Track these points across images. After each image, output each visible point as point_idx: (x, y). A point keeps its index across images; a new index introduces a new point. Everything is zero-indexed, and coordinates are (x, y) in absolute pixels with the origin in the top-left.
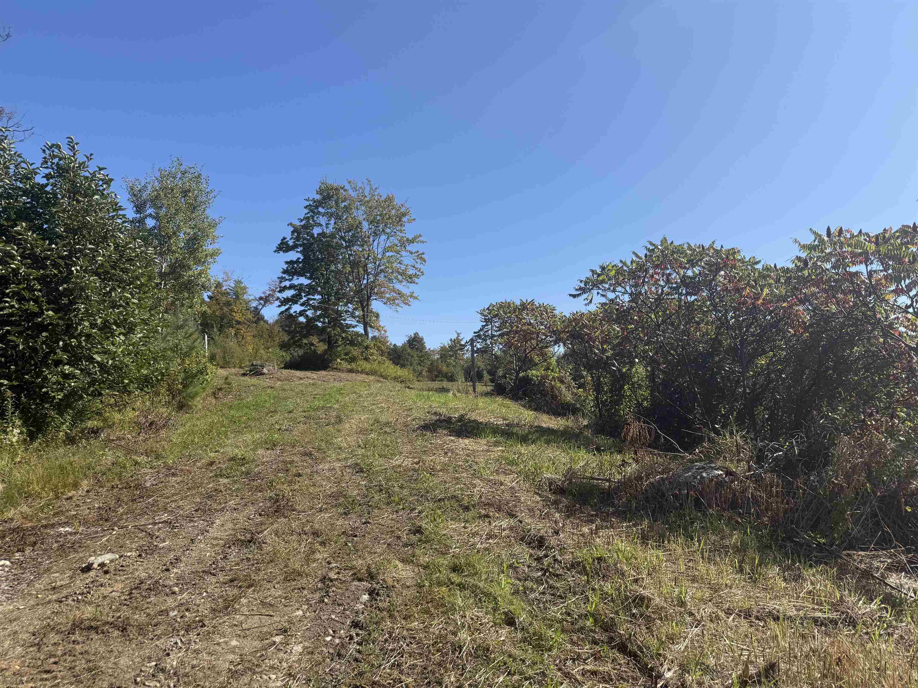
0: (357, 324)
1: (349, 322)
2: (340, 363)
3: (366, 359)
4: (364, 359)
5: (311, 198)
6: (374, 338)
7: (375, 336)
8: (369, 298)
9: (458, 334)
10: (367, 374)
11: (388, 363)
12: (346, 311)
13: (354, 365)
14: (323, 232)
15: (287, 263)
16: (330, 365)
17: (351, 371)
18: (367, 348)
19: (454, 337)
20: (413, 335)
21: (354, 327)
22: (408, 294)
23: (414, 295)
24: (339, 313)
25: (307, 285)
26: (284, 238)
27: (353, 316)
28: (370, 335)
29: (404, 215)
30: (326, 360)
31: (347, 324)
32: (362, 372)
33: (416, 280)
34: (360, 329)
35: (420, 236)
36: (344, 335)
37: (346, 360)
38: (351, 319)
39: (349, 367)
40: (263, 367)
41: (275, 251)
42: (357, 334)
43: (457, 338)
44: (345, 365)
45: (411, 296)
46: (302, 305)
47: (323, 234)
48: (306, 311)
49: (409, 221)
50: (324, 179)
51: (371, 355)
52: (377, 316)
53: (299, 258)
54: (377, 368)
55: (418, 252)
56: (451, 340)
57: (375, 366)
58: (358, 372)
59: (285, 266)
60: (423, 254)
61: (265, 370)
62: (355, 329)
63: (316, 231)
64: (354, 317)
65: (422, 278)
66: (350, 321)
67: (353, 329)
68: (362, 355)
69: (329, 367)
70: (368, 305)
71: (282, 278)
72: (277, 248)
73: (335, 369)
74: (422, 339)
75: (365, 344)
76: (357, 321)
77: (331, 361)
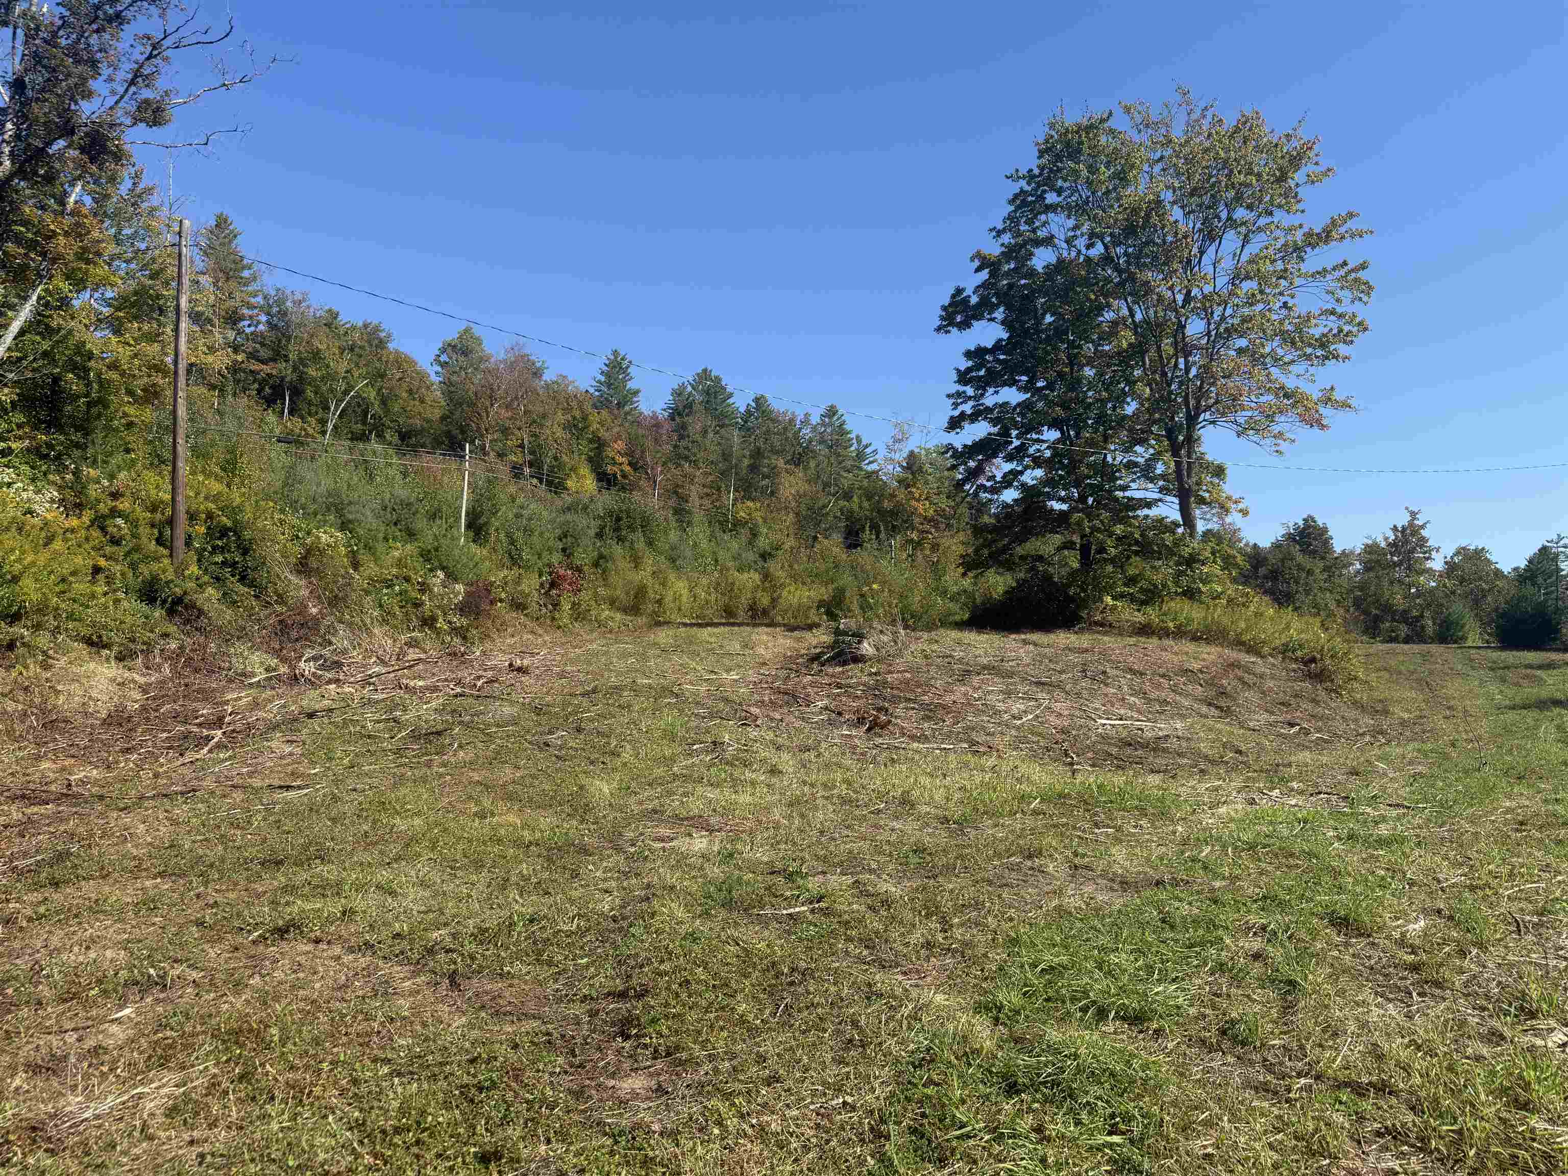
0: (1157, 496)
1: (1138, 495)
2: (1114, 608)
3: (1190, 594)
4: (1184, 593)
5: (1023, 171)
6: (1207, 533)
7: (1209, 531)
8: (1192, 420)
9: (1413, 514)
10: (1195, 639)
11: (1260, 604)
12: (1131, 465)
13: (1152, 614)
14: (1061, 261)
15: (968, 354)
16: (1084, 614)
17: (1145, 630)
18: (1191, 561)
19: (1403, 520)
20: (1301, 523)
21: (1149, 504)
22: (1316, 395)
23: (1336, 396)
24: (1108, 472)
25: (1019, 405)
26: (959, 291)
27: (1147, 472)
28: (1201, 527)
29: (1296, 160)
30: (1072, 599)
31: (1130, 499)
32: (1180, 633)
33: (1342, 349)
34: (1170, 510)
35: (1351, 215)
36: (1119, 529)
37: (1132, 599)
38: (1142, 483)
39: (1139, 618)
40: (860, 637)
41: (938, 329)
42: (1161, 525)
43: (1411, 524)
44: (1130, 614)
45: (1327, 400)
46: (1009, 458)
47: (1061, 266)
48: (1021, 473)
49: (1311, 180)
50: (1058, 111)
51: (1204, 582)
52: (1219, 471)
53: (1001, 340)
54: (1225, 621)
55: (1345, 264)
56: (1395, 529)
57: (1219, 614)
58: (1164, 633)
59: (965, 364)
60: (1363, 266)
61: (867, 648)
62: (1153, 512)
63: (1042, 259)
64: (1151, 480)
65: (1361, 339)
66: (1138, 490)
67: (1146, 511)
68: (1177, 584)
69: (1079, 619)
70: (1191, 441)
71: (959, 394)
72: (942, 318)
73: (1096, 623)
74: (1325, 530)
75: (1186, 552)
76: (1161, 490)
77: (1083, 604)
